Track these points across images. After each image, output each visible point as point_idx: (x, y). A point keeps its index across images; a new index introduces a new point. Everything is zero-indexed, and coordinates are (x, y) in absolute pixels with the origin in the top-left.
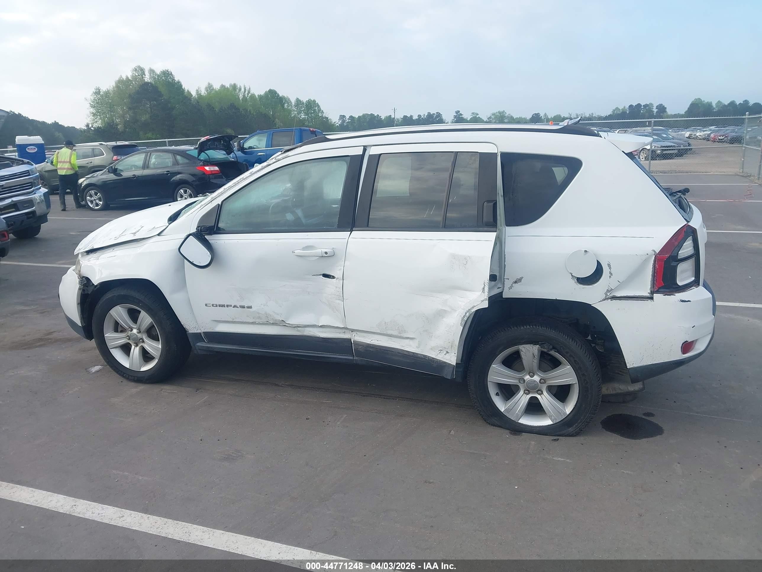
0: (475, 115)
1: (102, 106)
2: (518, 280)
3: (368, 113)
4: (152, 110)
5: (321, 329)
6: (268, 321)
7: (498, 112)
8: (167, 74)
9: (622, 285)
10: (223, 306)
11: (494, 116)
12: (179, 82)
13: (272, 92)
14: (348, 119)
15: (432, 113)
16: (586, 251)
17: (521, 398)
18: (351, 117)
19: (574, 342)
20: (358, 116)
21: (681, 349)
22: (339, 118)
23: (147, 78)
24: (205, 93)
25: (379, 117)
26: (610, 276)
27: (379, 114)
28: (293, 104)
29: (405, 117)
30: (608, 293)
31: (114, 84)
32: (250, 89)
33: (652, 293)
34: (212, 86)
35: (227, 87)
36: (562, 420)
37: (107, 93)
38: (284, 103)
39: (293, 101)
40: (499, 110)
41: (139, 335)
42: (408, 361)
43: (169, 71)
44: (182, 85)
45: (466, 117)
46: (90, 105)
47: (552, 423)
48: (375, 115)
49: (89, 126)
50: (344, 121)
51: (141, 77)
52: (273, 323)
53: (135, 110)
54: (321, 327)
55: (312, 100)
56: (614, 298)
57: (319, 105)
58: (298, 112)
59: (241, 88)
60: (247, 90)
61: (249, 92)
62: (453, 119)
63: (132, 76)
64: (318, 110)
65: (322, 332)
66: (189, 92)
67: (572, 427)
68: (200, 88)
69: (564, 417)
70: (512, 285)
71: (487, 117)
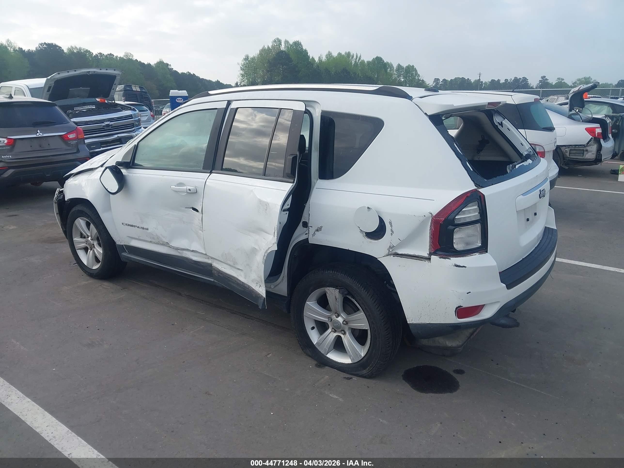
0: (560, 80)
1: (249, 69)
2: (319, 229)
3: (460, 77)
4: (284, 73)
5: (193, 253)
6: (159, 242)
7: (584, 77)
8: (297, 44)
9: (403, 244)
10: (132, 226)
11: (579, 81)
12: (306, 50)
13: (379, 59)
14: (441, 82)
15: (518, 78)
16: (368, 208)
17: (329, 335)
18: (444, 80)
19: (366, 291)
20: (450, 79)
21: (455, 313)
22: (433, 81)
23: (283, 47)
24: (325, 60)
25: (469, 80)
26: (391, 233)
27: (469, 78)
28: (395, 69)
29: (493, 81)
30: (390, 249)
31: (258, 52)
32: (361, 56)
33: (430, 254)
34: (331, 54)
35: (343, 54)
36: (359, 361)
37: (253, 59)
38: (388, 68)
39: (395, 66)
40: (584, 76)
41: (92, 242)
42: (240, 289)
43: (299, 41)
44: (308, 53)
45: (552, 82)
46: (240, 68)
47: (351, 362)
48: (466, 79)
49: (238, 84)
50: (437, 84)
51: (278, 46)
52: (162, 244)
53: (272, 73)
54: (193, 251)
55: (411, 66)
56: (396, 255)
57: (417, 69)
58: (398, 75)
59: (354, 56)
60: (358, 57)
61: (360, 59)
62: (538, 84)
63: (272, 46)
64: (416, 73)
65: (194, 256)
66: (313, 58)
67: (366, 370)
68: (322, 55)
69: (360, 358)
70: (314, 232)
71: (572, 82)
